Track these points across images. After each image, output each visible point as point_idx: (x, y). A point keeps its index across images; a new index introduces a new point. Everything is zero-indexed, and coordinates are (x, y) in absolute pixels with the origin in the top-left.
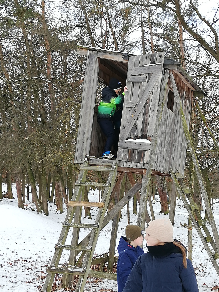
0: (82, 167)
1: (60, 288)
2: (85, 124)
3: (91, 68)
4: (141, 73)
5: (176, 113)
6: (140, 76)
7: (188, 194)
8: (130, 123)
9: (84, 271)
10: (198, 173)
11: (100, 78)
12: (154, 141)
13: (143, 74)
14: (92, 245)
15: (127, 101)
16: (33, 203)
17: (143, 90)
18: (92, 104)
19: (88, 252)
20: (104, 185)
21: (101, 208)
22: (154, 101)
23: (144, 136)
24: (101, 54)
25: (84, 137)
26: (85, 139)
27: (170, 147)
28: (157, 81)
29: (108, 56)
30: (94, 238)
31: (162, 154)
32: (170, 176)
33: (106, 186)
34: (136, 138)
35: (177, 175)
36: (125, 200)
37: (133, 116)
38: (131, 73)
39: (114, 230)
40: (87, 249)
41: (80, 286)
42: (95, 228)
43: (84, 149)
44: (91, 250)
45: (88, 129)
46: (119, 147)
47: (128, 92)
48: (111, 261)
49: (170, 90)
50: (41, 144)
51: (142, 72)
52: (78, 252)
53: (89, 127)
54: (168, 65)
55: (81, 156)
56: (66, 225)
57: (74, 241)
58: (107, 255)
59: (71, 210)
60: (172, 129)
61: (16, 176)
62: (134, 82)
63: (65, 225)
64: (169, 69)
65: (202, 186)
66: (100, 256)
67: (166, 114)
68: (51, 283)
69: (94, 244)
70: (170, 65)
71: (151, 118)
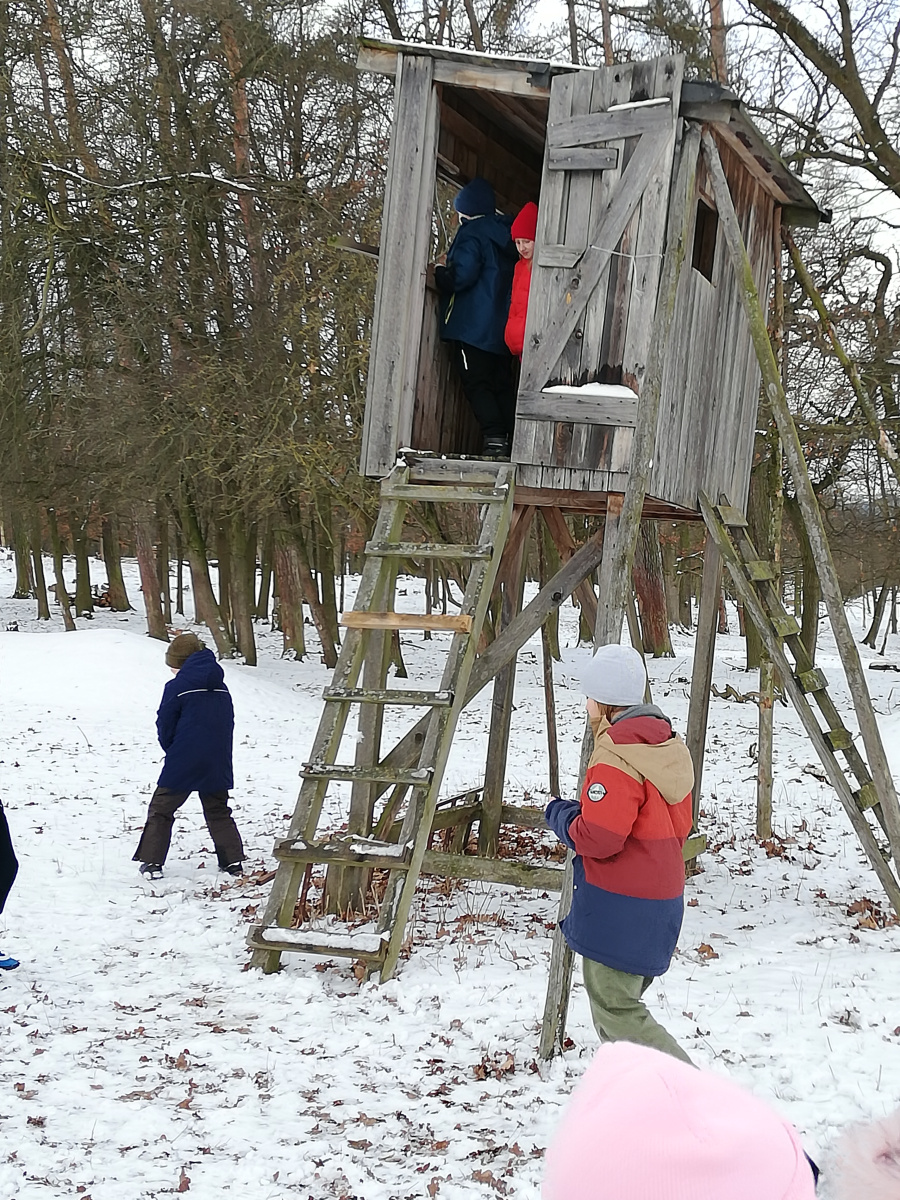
0: (387, 489)
1: (320, 913)
2: (393, 330)
3: (412, 121)
4: (598, 136)
5: (721, 285)
6: (595, 148)
7: (763, 581)
8: (557, 324)
9: (408, 855)
10: (804, 504)
11: (445, 160)
12: (651, 389)
13: (605, 142)
14: (433, 764)
15: (548, 244)
16: (198, 622)
17: (605, 202)
18: (416, 260)
19: (420, 790)
20: (468, 554)
21: (460, 634)
22: (646, 242)
23: (610, 374)
24: (449, 69)
25: (390, 381)
26: (397, 390)
27: (702, 411)
28: (658, 167)
29: (475, 76)
30: (439, 738)
31: (674, 439)
32: (702, 518)
33: (477, 556)
34: (579, 382)
35: (725, 515)
36: (543, 607)
37: (569, 298)
38: (561, 136)
39: (498, 712)
40: (414, 778)
41: (394, 907)
42: (442, 706)
43: (394, 423)
44: (430, 782)
45: (407, 351)
46: (519, 414)
47: (550, 210)
48: (492, 818)
49: (700, 200)
50: (225, 415)
51: (600, 133)
52: (380, 789)
53: (408, 342)
54: (697, 105)
55: (384, 451)
56: (339, 694)
57: (366, 750)
58: (477, 799)
59: (353, 644)
60: (709, 348)
61: (139, 530)
62: (571, 171)
63: (335, 694)
64: (700, 121)
65: (819, 550)
66: (453, 801)
67: (688, 292)
68: (290, 897)
69: (437, 760)
70: (705, 103)
71: (634, 305)
